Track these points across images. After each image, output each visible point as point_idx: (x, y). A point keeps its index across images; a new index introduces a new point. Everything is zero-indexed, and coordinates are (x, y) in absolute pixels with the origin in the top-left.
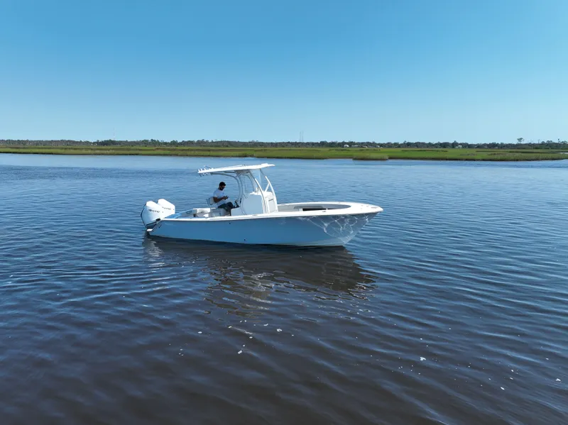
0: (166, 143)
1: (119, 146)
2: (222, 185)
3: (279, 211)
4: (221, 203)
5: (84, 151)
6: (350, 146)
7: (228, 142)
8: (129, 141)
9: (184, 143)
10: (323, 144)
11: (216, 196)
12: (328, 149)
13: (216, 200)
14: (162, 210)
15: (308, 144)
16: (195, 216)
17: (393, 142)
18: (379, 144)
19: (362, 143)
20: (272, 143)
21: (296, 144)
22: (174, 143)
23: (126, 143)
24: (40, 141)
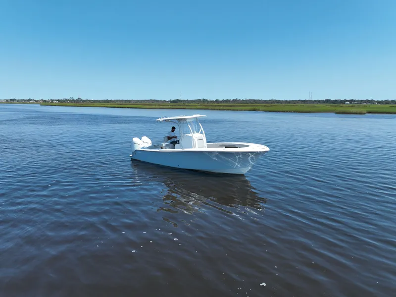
0: (211, 101)
1: (182, 104)
2: (174, 128)
3: (208, 147)
4: (173, 140)
5: (157, 107)
6: (351, 103)
7: (254, 100)
8: (189, 100)
9: (224, 101)
10: (327, 101)
11: (169, 136)
12: (324, 105)
13: (169, 138)
14: (143, 143)
15: (315, 101)
16: (162, 148)
17: (390, 100)
18: (377, 101)
19: (362, 101)
20: (286, 101)
21: (305, 102)
22: (217, 101)
23: (187, 101)
24: (138, 100)
